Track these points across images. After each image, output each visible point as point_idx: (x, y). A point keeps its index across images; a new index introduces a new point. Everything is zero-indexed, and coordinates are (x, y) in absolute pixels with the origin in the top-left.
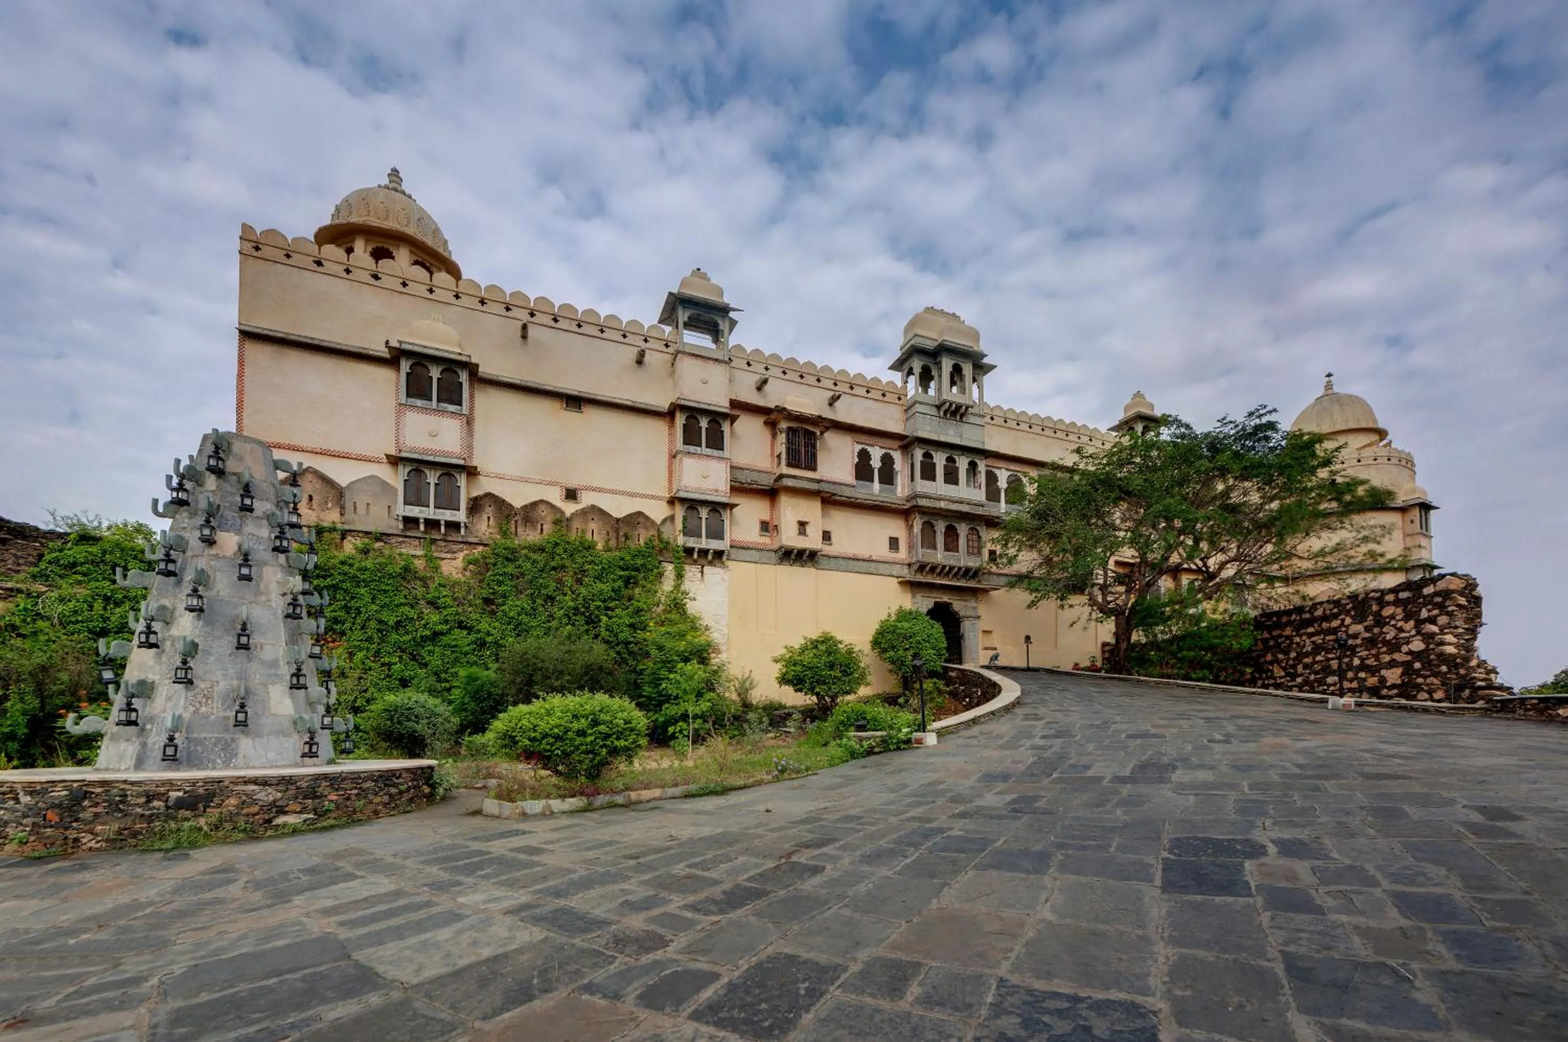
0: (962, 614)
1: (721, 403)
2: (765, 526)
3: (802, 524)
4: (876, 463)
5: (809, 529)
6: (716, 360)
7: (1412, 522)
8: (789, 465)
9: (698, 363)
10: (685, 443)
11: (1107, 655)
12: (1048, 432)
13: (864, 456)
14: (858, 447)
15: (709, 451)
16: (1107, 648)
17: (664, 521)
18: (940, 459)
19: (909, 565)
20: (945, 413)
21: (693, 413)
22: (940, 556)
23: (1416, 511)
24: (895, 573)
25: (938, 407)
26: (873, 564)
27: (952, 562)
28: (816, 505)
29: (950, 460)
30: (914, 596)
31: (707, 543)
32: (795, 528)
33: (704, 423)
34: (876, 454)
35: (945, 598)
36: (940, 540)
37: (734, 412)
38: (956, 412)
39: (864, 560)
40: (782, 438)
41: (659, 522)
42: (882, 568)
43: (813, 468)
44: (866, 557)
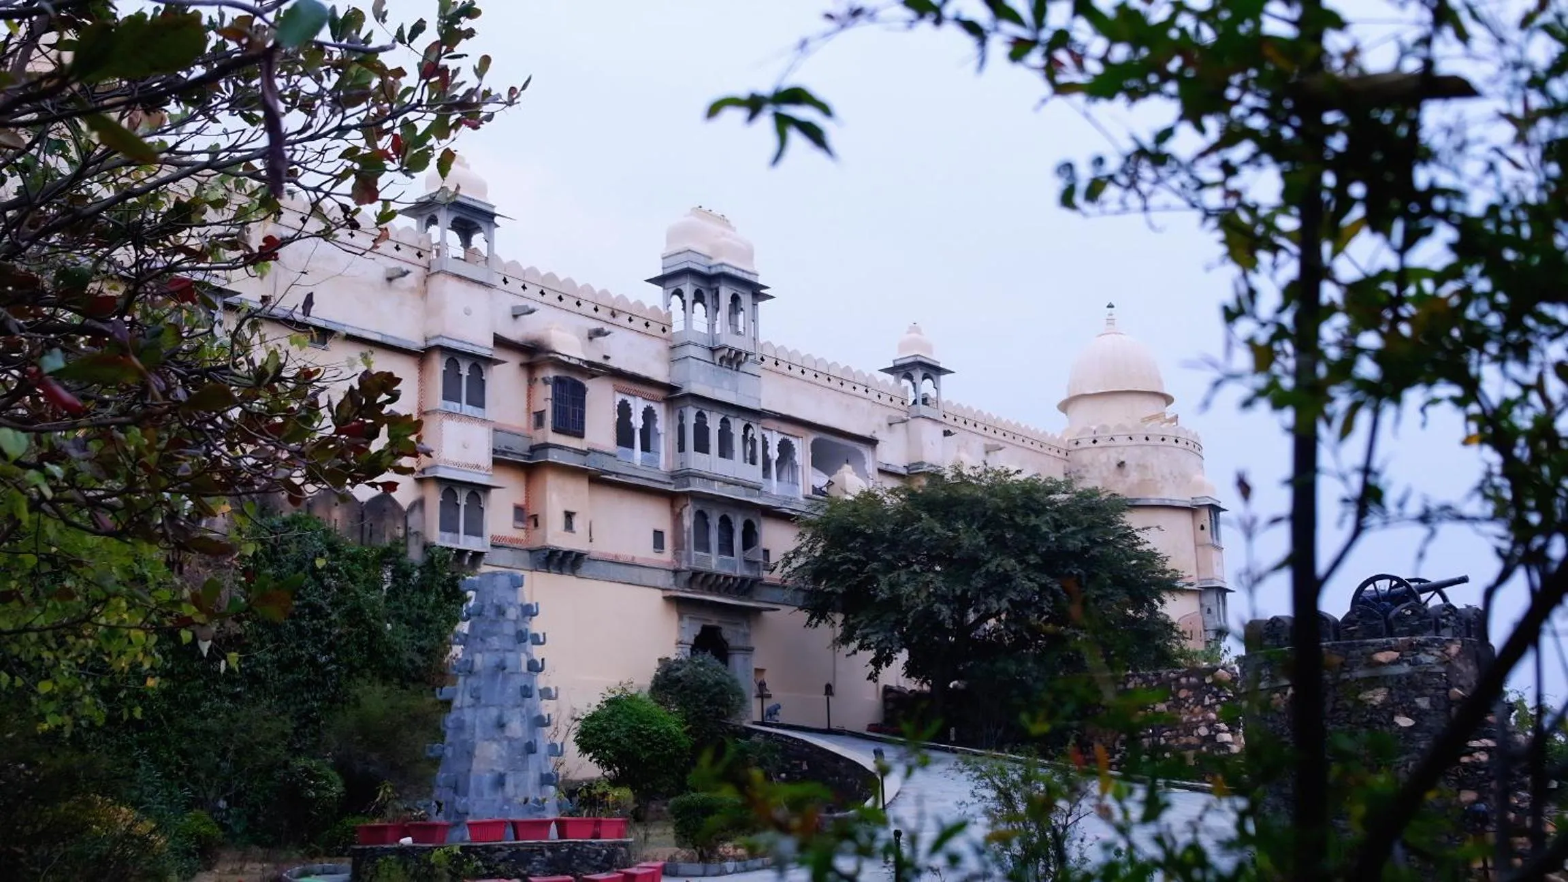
0: (732, 644)
1: (482, 343)
2: (520, 513)
3: (569, 515)
4: (637, 421)
5: (576, 521)
6: (481, 283)
7: (1202, 528)
8: (556, 430)
9: (462, 286)
10: (445, 398)
11: (891, 706)
12: (822, 380)
13: (624, 410)
14: (619, 397)
15: (468, 409)
16: (890, 696)
17: (413, 507)
18: (714, 423)
19: (676, 572)
20: (721, 359)
21: (453, 356)
22: (714, 562)
23: (1205, 515)
24: (659, 584)
25: (713, 351)
26: (636, 570)
27: (727, 571)
28: (583, 486)
29: (725, 421)
30: (681, 618)
31: (465, 541)
32: (560, 520)
33: (465, 371)
34: (638, 407)
35: (714, 622)
36: (714, 538)
37: (498, 355)
38: (733, 360)
39: (626, 564)
40: (548, 391)
41: (405, 507)
42: (647, 576)
43: (580, 435)
44: (629, 560)
